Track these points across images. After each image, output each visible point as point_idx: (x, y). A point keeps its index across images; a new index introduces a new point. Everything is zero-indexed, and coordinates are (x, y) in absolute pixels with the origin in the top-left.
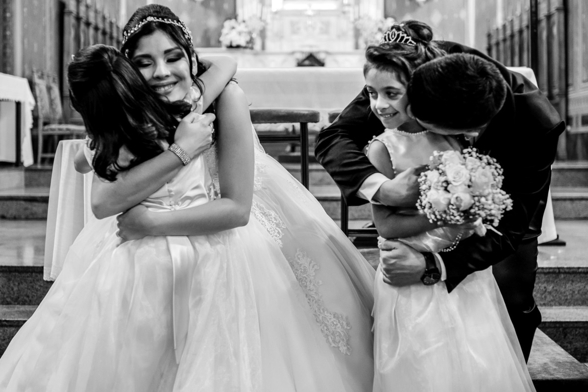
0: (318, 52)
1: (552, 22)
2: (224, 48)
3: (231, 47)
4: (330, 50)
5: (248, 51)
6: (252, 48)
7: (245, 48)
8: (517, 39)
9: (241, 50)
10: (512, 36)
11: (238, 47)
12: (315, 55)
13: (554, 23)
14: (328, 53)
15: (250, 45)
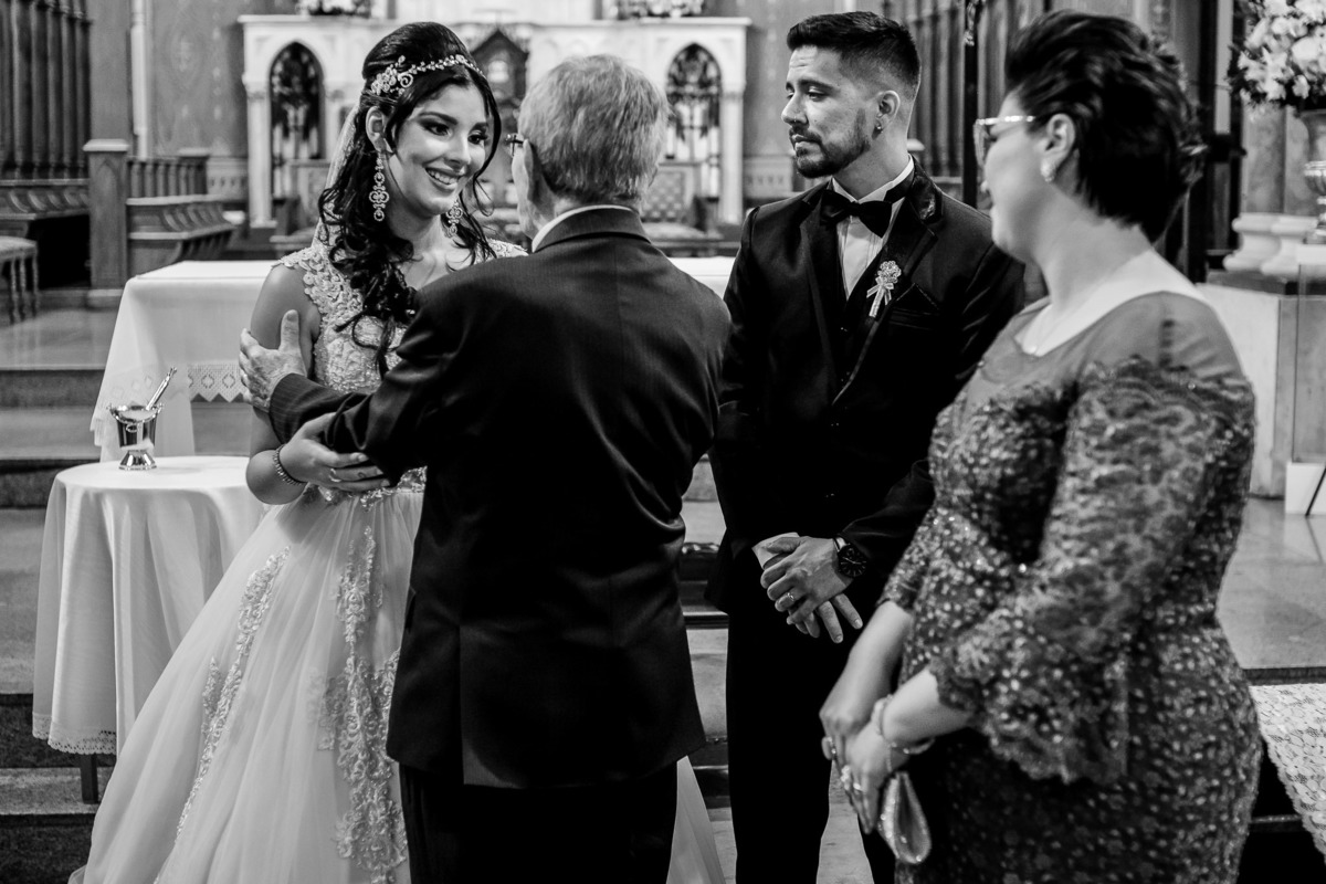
0: (515, 25)
1: (1018, 7)
2: (304, 16)
3: (319, 12)
4: (539, 20)
5: (357, 20)
6: (366, 15)
7: (351, 14)
8: (944, 24)
9: (344, 18)
10: (935, 18)
11: (336, 12)
12: (508, 32)
13: (1022, 10)
14: (535, 26)
15: (362, 9)
